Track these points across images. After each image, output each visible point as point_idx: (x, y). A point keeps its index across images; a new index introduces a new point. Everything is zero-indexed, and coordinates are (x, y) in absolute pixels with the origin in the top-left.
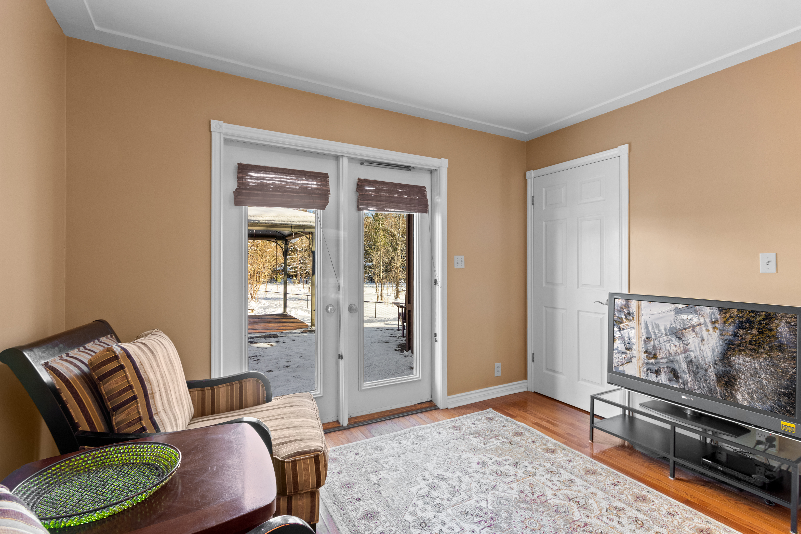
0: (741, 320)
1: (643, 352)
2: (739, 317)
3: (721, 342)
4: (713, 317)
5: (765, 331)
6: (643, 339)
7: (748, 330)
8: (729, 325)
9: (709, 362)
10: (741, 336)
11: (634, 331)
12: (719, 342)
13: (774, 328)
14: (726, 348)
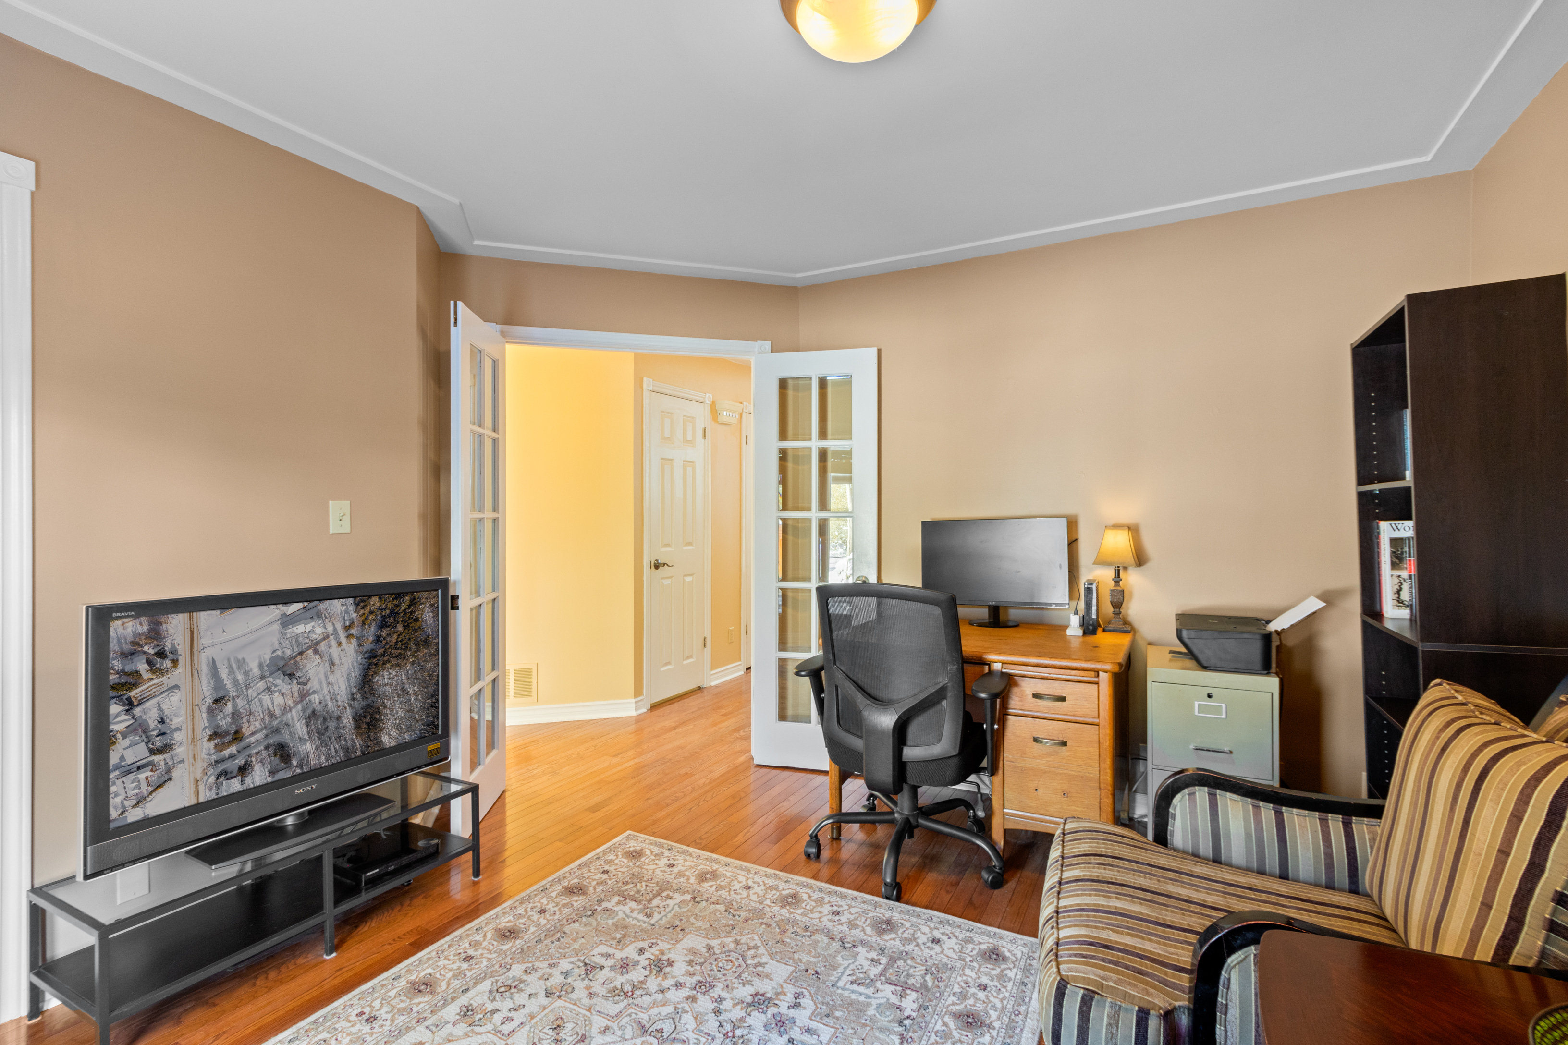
0: (383, 614)
1: (205, 740)
2: (381, 610)
3: (359, 658)
4: (346, 618)
5: (411, 623)
6: (204, 708)
7: (393, 627)
8: (369, 626)
9: (343, 701)
10: (384, 639)
11: (179, 694)
12: (357, 659)
13: (420, 616)
14: (366, 665)
